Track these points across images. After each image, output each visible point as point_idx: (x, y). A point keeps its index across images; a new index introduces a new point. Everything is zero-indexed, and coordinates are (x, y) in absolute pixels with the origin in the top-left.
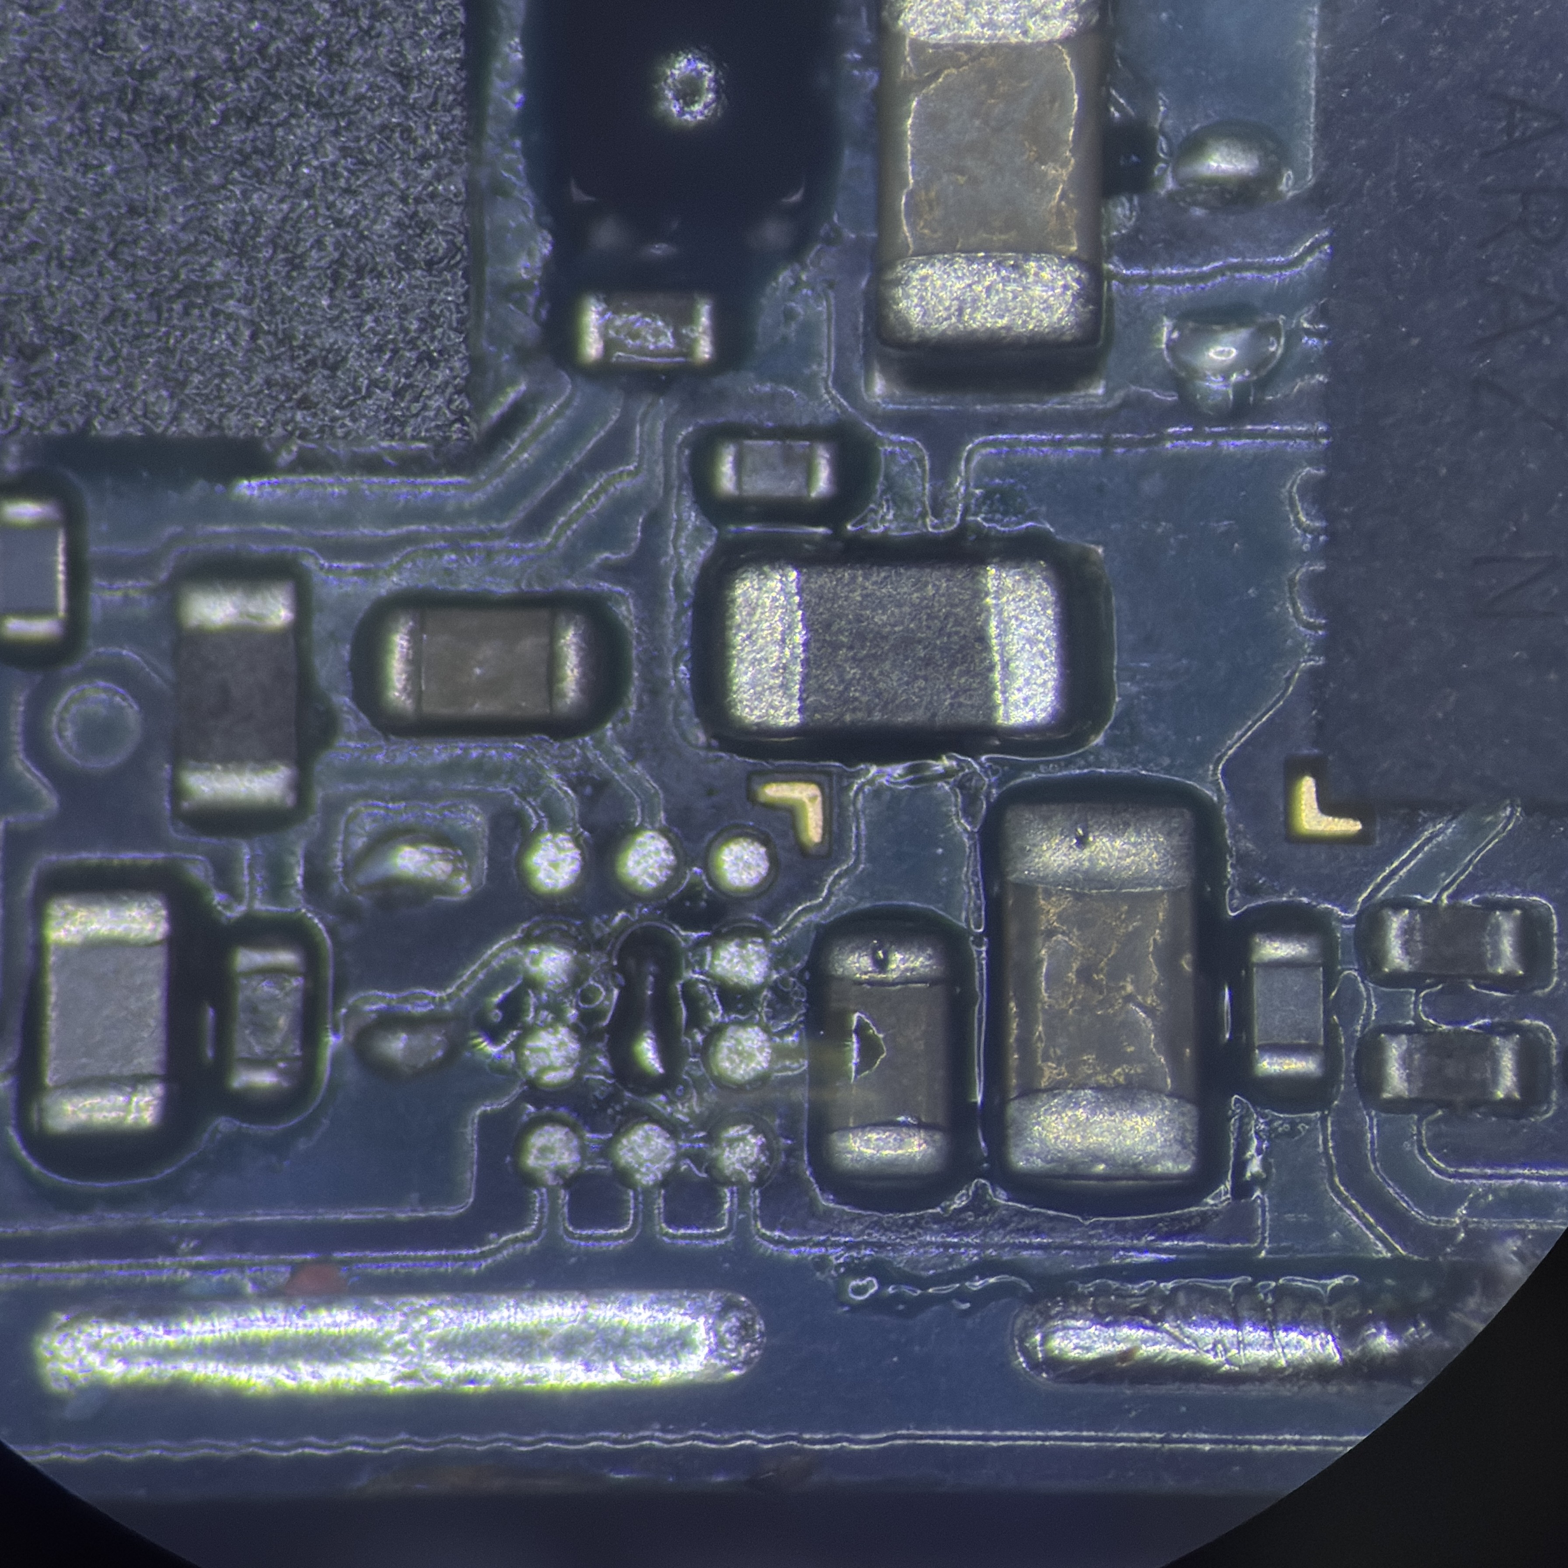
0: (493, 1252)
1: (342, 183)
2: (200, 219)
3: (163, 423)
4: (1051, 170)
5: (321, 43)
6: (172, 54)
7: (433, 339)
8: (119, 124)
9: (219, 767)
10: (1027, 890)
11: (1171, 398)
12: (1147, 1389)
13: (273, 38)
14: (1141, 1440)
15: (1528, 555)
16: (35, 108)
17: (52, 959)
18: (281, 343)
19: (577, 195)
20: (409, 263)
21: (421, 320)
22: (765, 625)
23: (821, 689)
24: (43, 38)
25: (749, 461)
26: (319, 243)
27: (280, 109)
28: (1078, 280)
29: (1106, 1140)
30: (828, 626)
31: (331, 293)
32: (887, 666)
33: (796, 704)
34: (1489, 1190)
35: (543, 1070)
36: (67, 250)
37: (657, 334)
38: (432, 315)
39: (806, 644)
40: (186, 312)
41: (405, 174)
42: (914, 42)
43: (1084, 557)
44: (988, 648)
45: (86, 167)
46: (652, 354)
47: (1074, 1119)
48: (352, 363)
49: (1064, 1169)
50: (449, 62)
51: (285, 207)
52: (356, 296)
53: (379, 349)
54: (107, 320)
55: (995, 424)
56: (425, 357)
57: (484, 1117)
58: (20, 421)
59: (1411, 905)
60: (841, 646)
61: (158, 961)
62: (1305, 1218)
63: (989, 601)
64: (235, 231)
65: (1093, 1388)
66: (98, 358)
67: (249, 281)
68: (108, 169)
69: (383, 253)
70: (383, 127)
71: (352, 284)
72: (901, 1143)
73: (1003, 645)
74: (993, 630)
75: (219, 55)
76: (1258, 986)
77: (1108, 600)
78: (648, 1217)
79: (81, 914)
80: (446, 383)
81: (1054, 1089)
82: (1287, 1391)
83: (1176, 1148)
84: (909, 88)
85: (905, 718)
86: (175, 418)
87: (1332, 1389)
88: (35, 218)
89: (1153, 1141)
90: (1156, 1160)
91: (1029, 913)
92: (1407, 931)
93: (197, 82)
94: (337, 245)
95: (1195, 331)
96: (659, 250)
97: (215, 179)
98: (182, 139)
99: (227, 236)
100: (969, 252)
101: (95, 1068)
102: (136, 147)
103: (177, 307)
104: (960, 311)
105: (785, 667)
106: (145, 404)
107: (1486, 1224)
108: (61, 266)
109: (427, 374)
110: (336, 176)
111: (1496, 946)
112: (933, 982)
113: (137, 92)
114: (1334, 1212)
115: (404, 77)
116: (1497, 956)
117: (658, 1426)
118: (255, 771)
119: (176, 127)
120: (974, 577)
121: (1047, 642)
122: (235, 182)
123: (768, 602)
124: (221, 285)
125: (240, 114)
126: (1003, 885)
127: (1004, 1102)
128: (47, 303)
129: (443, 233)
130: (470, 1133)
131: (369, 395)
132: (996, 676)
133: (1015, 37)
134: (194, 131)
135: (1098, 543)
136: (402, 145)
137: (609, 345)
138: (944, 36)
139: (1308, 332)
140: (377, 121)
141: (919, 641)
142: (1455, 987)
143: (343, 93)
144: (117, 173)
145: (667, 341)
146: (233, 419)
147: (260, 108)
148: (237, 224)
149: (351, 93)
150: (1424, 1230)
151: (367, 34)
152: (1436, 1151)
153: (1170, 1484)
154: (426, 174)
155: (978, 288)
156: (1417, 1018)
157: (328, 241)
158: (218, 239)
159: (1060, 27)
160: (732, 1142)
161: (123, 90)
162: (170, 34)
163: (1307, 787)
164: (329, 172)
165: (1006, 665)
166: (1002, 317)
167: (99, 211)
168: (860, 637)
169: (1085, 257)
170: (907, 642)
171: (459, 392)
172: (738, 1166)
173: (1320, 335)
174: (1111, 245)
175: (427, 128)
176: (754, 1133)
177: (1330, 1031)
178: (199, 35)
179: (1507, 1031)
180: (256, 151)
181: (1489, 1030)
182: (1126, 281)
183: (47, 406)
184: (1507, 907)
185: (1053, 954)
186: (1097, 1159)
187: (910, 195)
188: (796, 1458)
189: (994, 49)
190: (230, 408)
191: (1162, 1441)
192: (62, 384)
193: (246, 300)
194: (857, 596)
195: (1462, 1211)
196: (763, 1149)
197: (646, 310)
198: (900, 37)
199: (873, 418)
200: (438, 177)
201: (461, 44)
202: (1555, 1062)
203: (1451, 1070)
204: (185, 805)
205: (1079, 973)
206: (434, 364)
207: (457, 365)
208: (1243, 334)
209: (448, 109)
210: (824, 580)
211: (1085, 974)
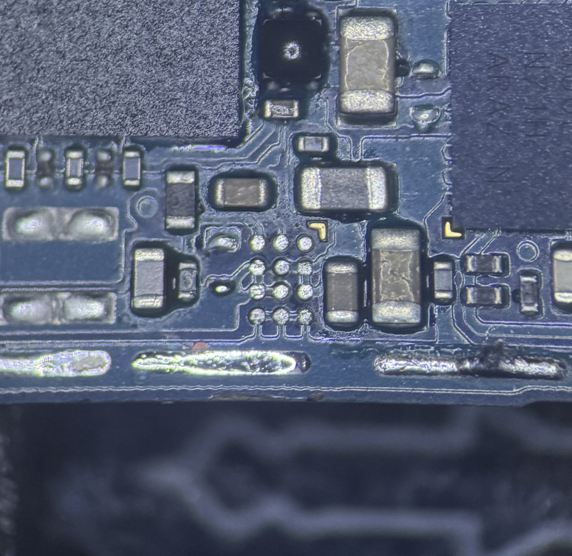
0: (242, 341)
1: (208, 74)
2: (175, 83)
3: (164, 133)
4: (383, 71)
5: (204, 41)
6: (169, 44)
7: (230, 111)
8: (157, 61)
9: (176, 218)
10: (377, 251)
11: (413, 127)
12: (407, 377)
13: (193, 40)
14: (406, 390)
15: (502, 166)
16: (137, 57)
17: (136, 265)
18: (193, 113)
19: (265, 76)
20: (225, 93)
21: (227, 107)
22: (311, 183)
23: (326, 199)
24: (140, 41)
25: (307, 142)
26: (203, 89)
27: (195, 56)
28: (389, 97)
29: (397, 314)
30: (327, 183)
31: (205, 100)
32: (342, 193)
33: (319, 203)
34: (494, 327)
35: (255, 295)
36: (143, 91)
37: (284, 110)
38: (229, 106)
39: (322, 188)
40: (170, 105)
41: (224, 71)
42: (348, 39)
43: (392, 166)
44: (367, 189)
45: (149, 71)
46: (283, 115)
47: (390, 309)
48: (210, 117)
49: (387, 321)
50: (235, 45)
51: (195, 80)
52: (211, 101)
53: (217, 114)
54: (152, 108)
55: (369, 133)
56: (228, 116)
57: (240, 306)
58: (131, 132)
59: (474, 255)
60: (330, 188)
61: (162, 265)
62: (447, 334)
63: (368, 177)
64: (183, 86)
65: (394, 376)
66: (150, 117)
67: (186, 98)
68: (154, 72)
69: (218, 91)
70: (219, 61)
71: (210, 98)
72: (346, 315)
73: (371, 188)
74: (369, 184)
75: (180, 44)
76: (436, 275)
77: (397, 177)
78: (282, 331)
79: (143, 254)
80: (233, 122)
81: (385, 301)
82: (443, 378)
83: (415, 316)
84: (347, 50)
85: (346, 207)
86: (167, 131)
87: (455, 377)
88: (136, 83)
89: (409, 314)
90: (411, 319)
91: (378, 256)
92: (473, 261)
93: (175, 51)
94: (207, 89)
95: (418, 110)
96: (284, 90)
97: (179, 74)
98: (171, 64)
99: (181, 87)
100: (362, 89)
101: (147, 292)
102: (160, 66)
103: (169, 104)
104: (360, 104)
105: (316, 194)
106: (161, 128)
107: (494, 335)
108: (142, 95)
109: (228, 120)
110: (207, 72)
111: (495, 264)
112: (353, 274)
113: (161, 53)
114: (455, 332)
115: (224, 49)
116: (495, 267)
117: (284, 384)
118: (185, 219)
119: (170, 62)
120: (364, 171)
121: (383, 188)
122: (183, 74)
123: (312, 177)
124: (179, 99)
125: (185, 58)
126: (371, 250)
127: (372, 304)
128: (138, 104)
129: (233, 86)
130: (237, 311)
131: (214, 125)
132: (370, 196)
133: (373, 38)
134: (174, 62)
135: (394, 163)
136: (223, 65)
137: (272, 113)
138: (355, 38)
139: (447, 111)
140: (217, 59)
141: (350, 187)
142: (485, 275)
143: (209, 53)
144: (156, 72)
145: (287, 112)
146: (181, 132)
147: (189, 57)
148: (183, 84)
149: (211, 53)
150: (477, 337)
151: (215, 38)
152: (481, 317)
153: (414, 401)
154: (229, 71)
155: (365, 99)
156: (475, 283)
157: (205, 88)
158: (179, 88)
159: (384, 36)
160: (303, 314)
161: (157, 53)
162: (169, 39)
163: (448, 225)
164: (206, 71)
165: (372, 193)
166: (370, 106)
167: (151, 82)
168: (335, 186)
169: (390, 91)
170: (347, 187)
171: (236, 124)
172: (305, 320)
173: (450, 112)
174: (397, 89)
175: (229, 60)
176: (309, 312)
177: (454, 286)
178: (176, 40)
179: (498, 286)
180: (188, 67)
181: (494, 286)
182: (401, 98)
183: (138, 129)
184: (497, 255)
185: (384, 266)
186: (395, 318)
187: (348, 76)
188: (319, 394)
189: (368, 41)
190: (180, 129)
191: (412, 390)
192: (141, 123)
193: (185, 103)
194: (334, 176)
195: (487, 332)
196: (311, 316)
197: (282, 105)
198: (344, 38)
199: (338, 131)
200: (232, 72)
201: (238, 40)
202: (510, 294)
203: (485, 296)
204: (168, 227)
205: (391, 271)
206: (230, 118)
207: (235, 118)
208: (430, 111)
209: (234, 56)
210: (326, 171)
211: (392, 272)
